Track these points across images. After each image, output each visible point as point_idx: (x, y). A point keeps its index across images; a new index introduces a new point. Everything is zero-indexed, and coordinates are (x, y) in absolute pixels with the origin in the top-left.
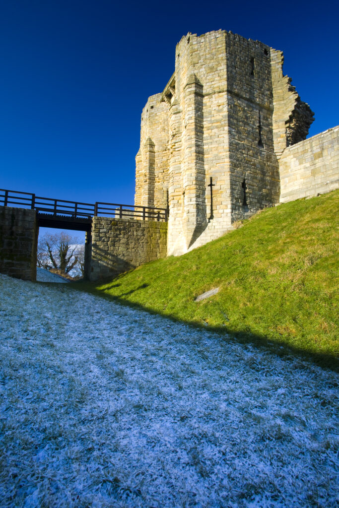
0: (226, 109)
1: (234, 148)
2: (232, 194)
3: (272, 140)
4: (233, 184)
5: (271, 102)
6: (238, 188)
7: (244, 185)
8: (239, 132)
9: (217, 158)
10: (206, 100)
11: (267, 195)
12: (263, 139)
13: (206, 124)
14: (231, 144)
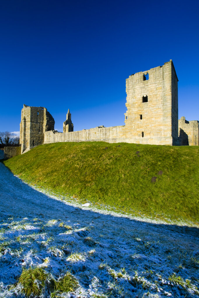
0: (30, 125)
1: (31, 134)
2: (30, 144)
3: (43, 130)
4: (30, 141)
5: (43, 121)
6: (32, 142)
7: (33, 141)
8: (33, 130)
9: (28, 136)
10: (27, 123)
11: (40, 142)
12: (40, 130)
13: (26, 128)
14: (30, 133)
